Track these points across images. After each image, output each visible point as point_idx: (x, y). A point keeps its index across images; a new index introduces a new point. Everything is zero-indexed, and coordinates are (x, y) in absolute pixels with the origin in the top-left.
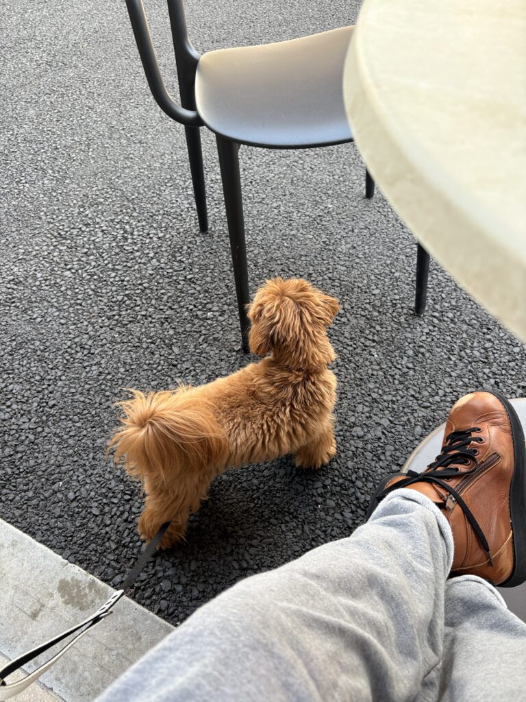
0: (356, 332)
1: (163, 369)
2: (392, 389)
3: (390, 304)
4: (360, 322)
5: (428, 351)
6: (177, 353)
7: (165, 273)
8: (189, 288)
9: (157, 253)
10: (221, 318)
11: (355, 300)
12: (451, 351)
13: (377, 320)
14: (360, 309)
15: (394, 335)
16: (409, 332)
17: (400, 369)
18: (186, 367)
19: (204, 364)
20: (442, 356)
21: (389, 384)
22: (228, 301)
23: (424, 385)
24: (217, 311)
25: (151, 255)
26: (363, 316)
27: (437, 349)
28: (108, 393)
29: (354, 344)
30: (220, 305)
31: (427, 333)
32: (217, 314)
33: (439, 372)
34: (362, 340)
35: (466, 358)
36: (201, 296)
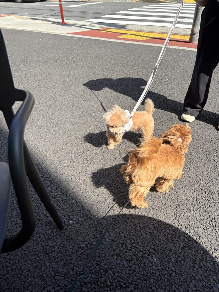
0: (145, 243)
1: (41, 256)
2: (163, 285)
3: (163, 227)
4: (148, 236)
5: (183, 260)
6: (50, 245)
7: (53, 195)
8: (63, 205)
9: (52, 183)
10: (76, 225)
11: (145, 222)
12: (195, 261)
13: (156, 236)
14: (148, 228)
15: (165, 247)
16: (173, 246)
17: (168, 271)
18: (54, 256)
19: (63, 254)
20: (190, 264)
21: (162, 281)
22: (81, 215)
23: (181, 283)
24: (75, 221)
25: (48, 184)
26: (150, 233)
27: (188, 259)
28: (9, 269)
29: (144, 250)
30: (77, 217)
31: (182, 248)
32: (75, 222)
33: (189, 275)
34: (148, 248)
35: (203, 267)
36: (69, 210)
